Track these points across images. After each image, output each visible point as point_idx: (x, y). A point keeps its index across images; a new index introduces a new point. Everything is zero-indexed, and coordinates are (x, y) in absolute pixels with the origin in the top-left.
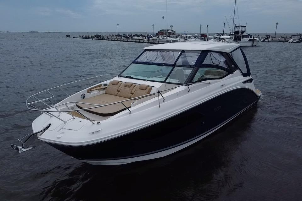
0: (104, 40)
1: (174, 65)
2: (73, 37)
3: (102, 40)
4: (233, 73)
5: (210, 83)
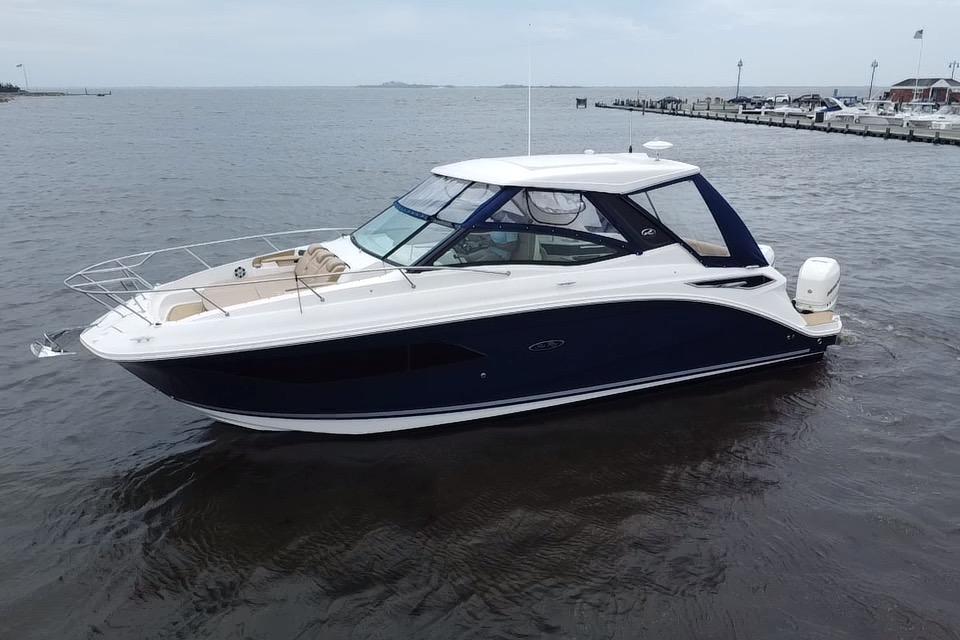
0: (678, 114)
1: (431, 219)
2: (597, 105)
3: (674, 114)
4: (641, 254)
5: (508, 274)
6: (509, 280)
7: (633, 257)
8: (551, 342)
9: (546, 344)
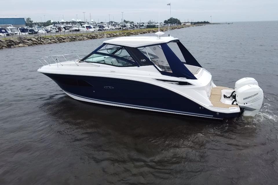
4: (139, 67)
5: (99, 66)
6: (99, 68)
7: (136, 67)
8: (110, 87)
9: (109, 87)
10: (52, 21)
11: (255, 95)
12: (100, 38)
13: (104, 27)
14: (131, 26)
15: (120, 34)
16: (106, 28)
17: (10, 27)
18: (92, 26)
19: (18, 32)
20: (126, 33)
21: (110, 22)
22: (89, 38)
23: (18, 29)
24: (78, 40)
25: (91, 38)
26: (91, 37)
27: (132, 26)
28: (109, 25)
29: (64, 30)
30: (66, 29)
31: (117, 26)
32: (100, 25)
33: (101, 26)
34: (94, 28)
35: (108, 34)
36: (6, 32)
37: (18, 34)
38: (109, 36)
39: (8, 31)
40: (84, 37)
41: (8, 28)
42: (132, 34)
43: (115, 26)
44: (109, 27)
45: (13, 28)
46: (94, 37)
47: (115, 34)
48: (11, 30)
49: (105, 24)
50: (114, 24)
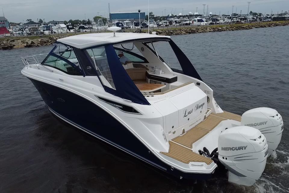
5: (52, 71)
6: (52, 73)
7: (82, 77)
9: (61, 100)
10: (170, 15)
11: (240, 148)
12: (201, 32)
13: (218, 20)
14: (253, 18)
15: (227, 28)
16: (222, 21)
17: (126, 21)
18: (204, 20)
19: (132, 26)
20: (235, 27)
21: (233, 15)
22: (188, 32)
23: (133, 23)
24: (175, 34)
25: (190, 33)
26: (190, 31)
27: (255, 19)
28: (224, 18)
29: (174, 24)
30: (176, 23)
31: (234, 19)
32: (214, 17)
33: (214, 19)
34: (206, 21)
35: (212, 28)
36: (122, 25)
37: (131, 28)
38: (212, 30)
39: (124, 25)
40: (182, 32)
41: (125, 22)
42: (243, 28)
43: (232, 19)
44: (224, 21)
45: (129, 22)
46: (194, 31)
47: (221, 28)
48: (127, 23)
49: (220, 17)
50: (231, 17)
